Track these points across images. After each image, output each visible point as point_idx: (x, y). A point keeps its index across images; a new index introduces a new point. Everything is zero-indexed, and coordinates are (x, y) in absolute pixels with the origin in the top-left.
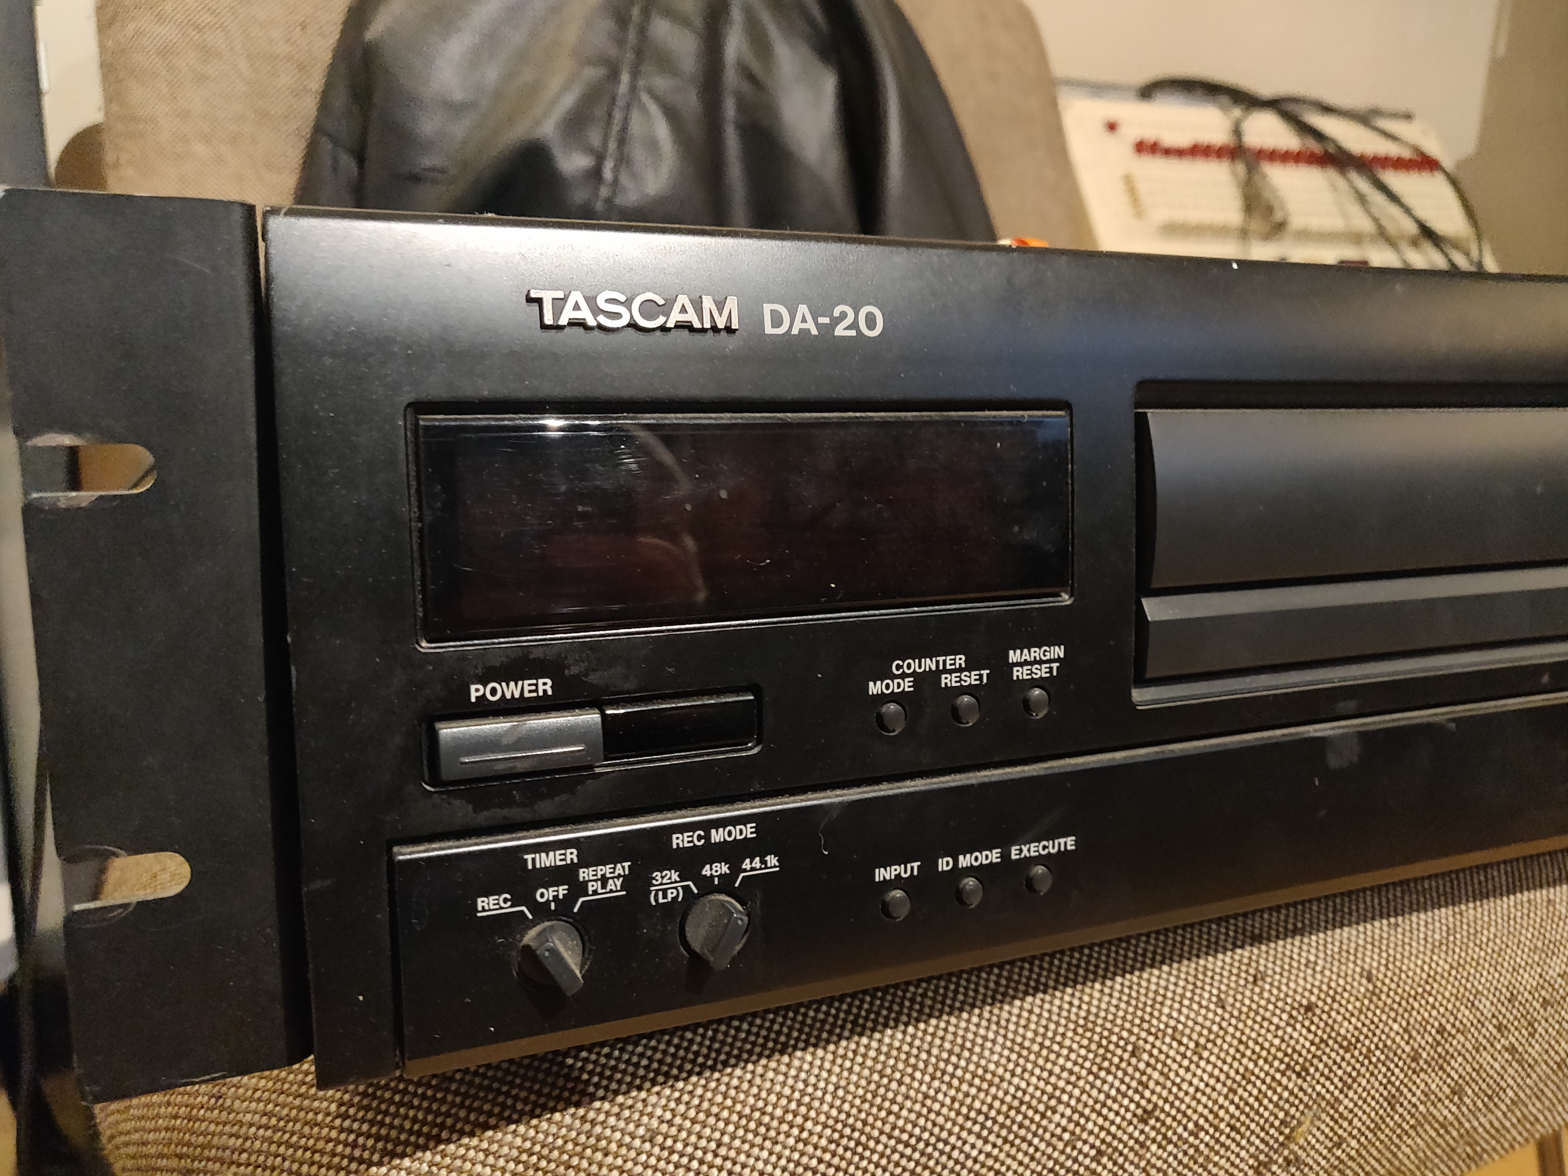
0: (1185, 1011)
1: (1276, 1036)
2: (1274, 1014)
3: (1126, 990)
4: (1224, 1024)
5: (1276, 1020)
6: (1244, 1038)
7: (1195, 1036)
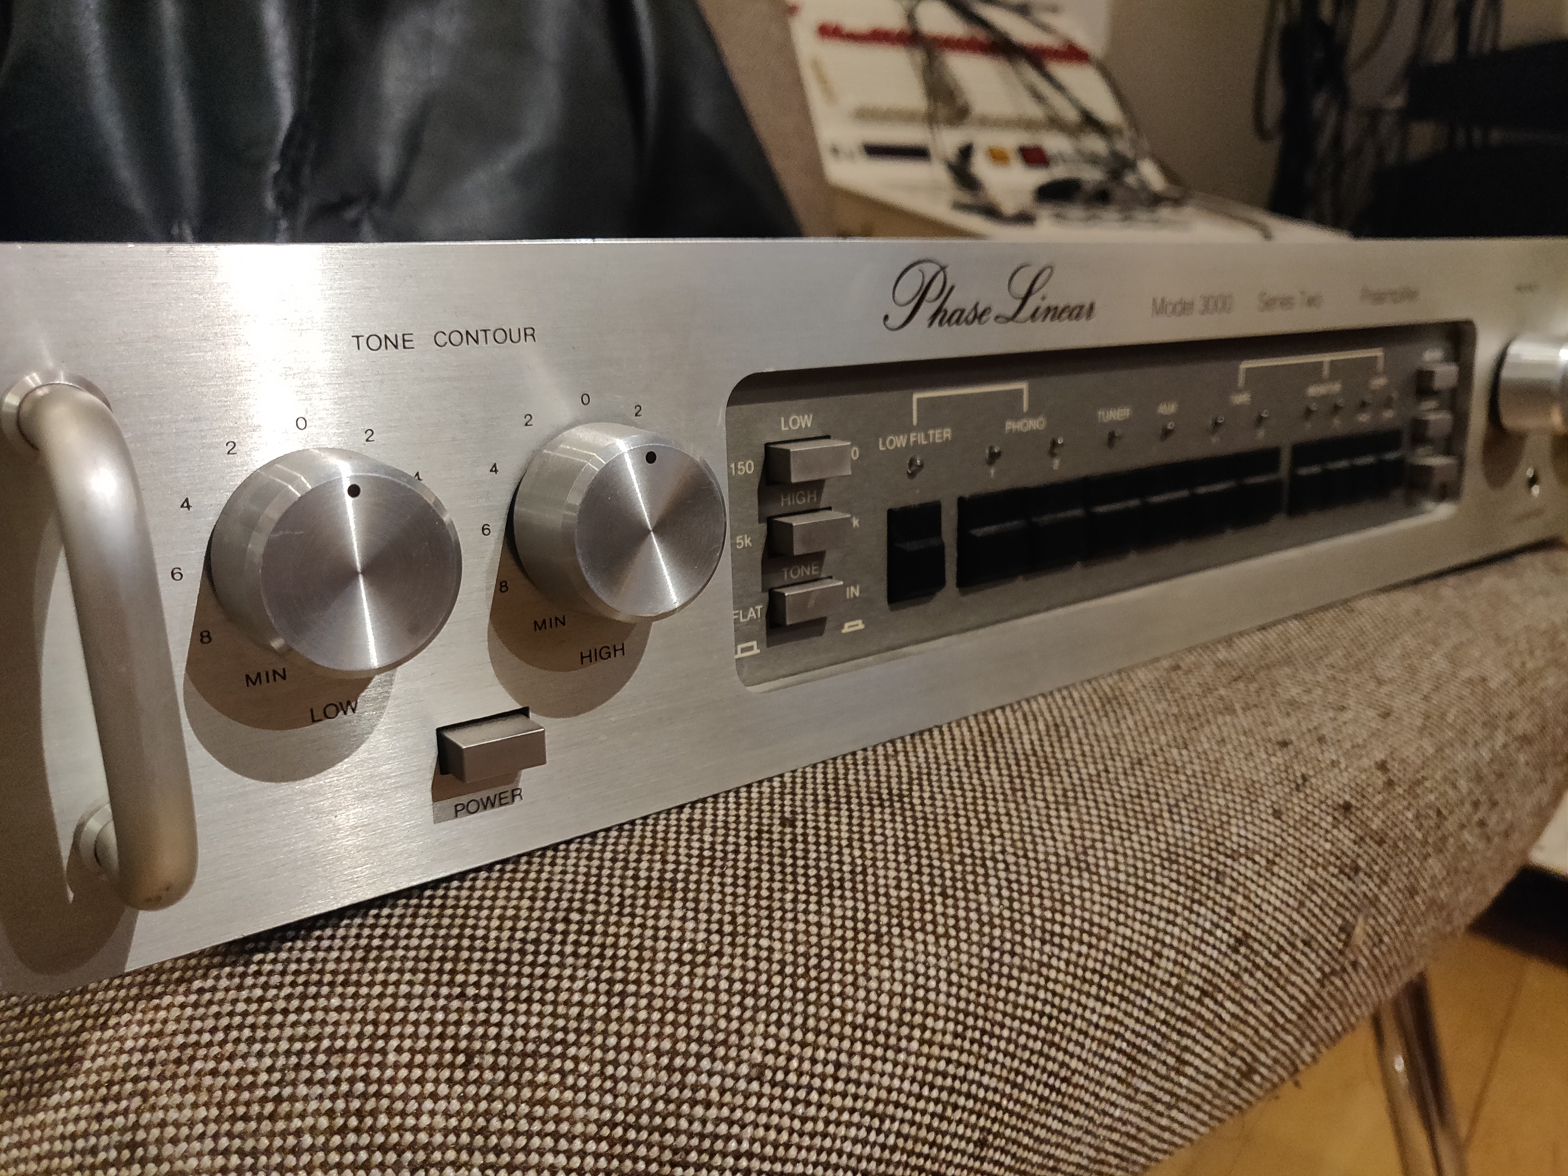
0: (1249, 826)
1: (1327, 841)
2: (1321, 819)
4: (1285, 835)
5: (1323, 824)
6: (1303, 848)
7: (1264, 852)
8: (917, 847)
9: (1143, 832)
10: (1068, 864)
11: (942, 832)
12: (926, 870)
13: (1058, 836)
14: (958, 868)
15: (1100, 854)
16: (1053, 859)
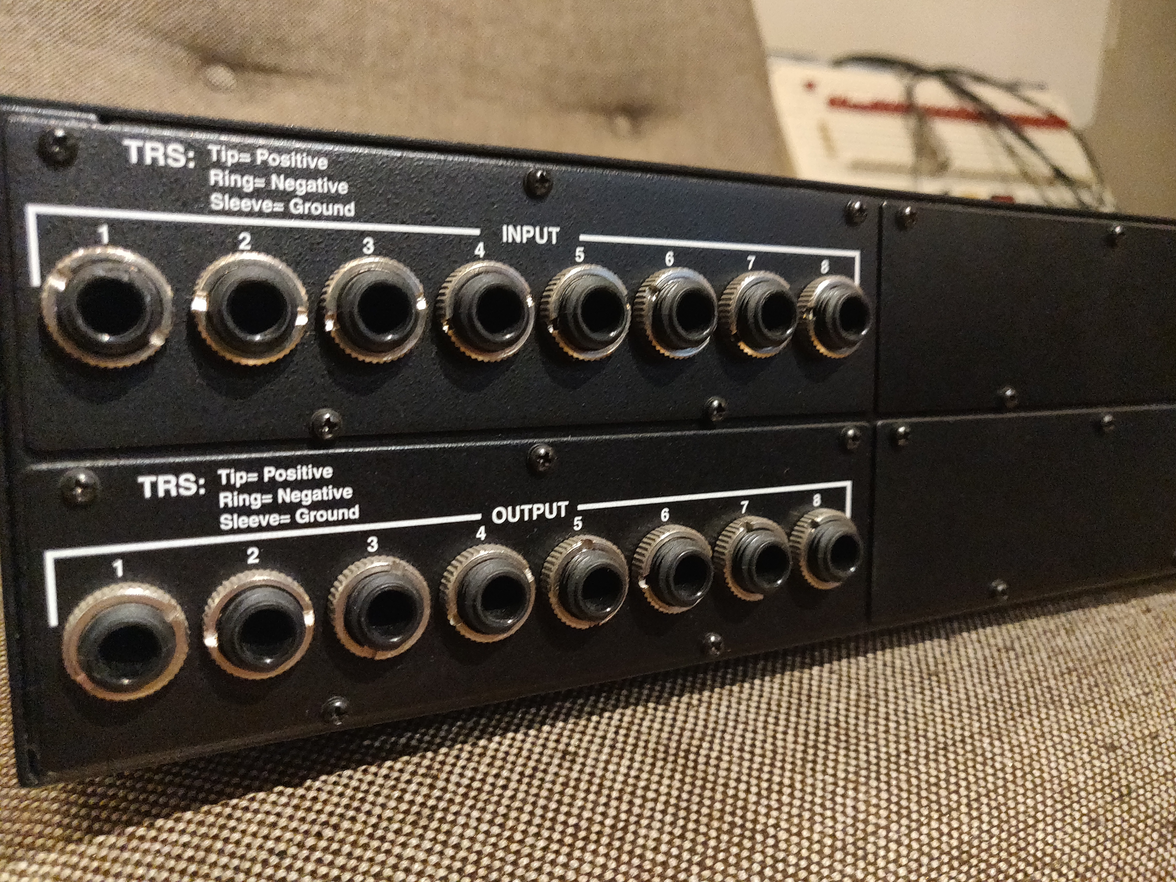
0: (1059, 834)
1: (1150, 859)
2: (1145, 835)
3: (995, 813)
4: (1100, 848)
5: (1148, 841)
6: (1121, 863)
7: (1074, 864)
8: (687, 809)
9: (934, 824)
10: (844, 849)
11: (719, 796)
12: (690, 835)
13: (840, 817)
14: (725, 837)
15: (882, 842)
16: (828, 841)
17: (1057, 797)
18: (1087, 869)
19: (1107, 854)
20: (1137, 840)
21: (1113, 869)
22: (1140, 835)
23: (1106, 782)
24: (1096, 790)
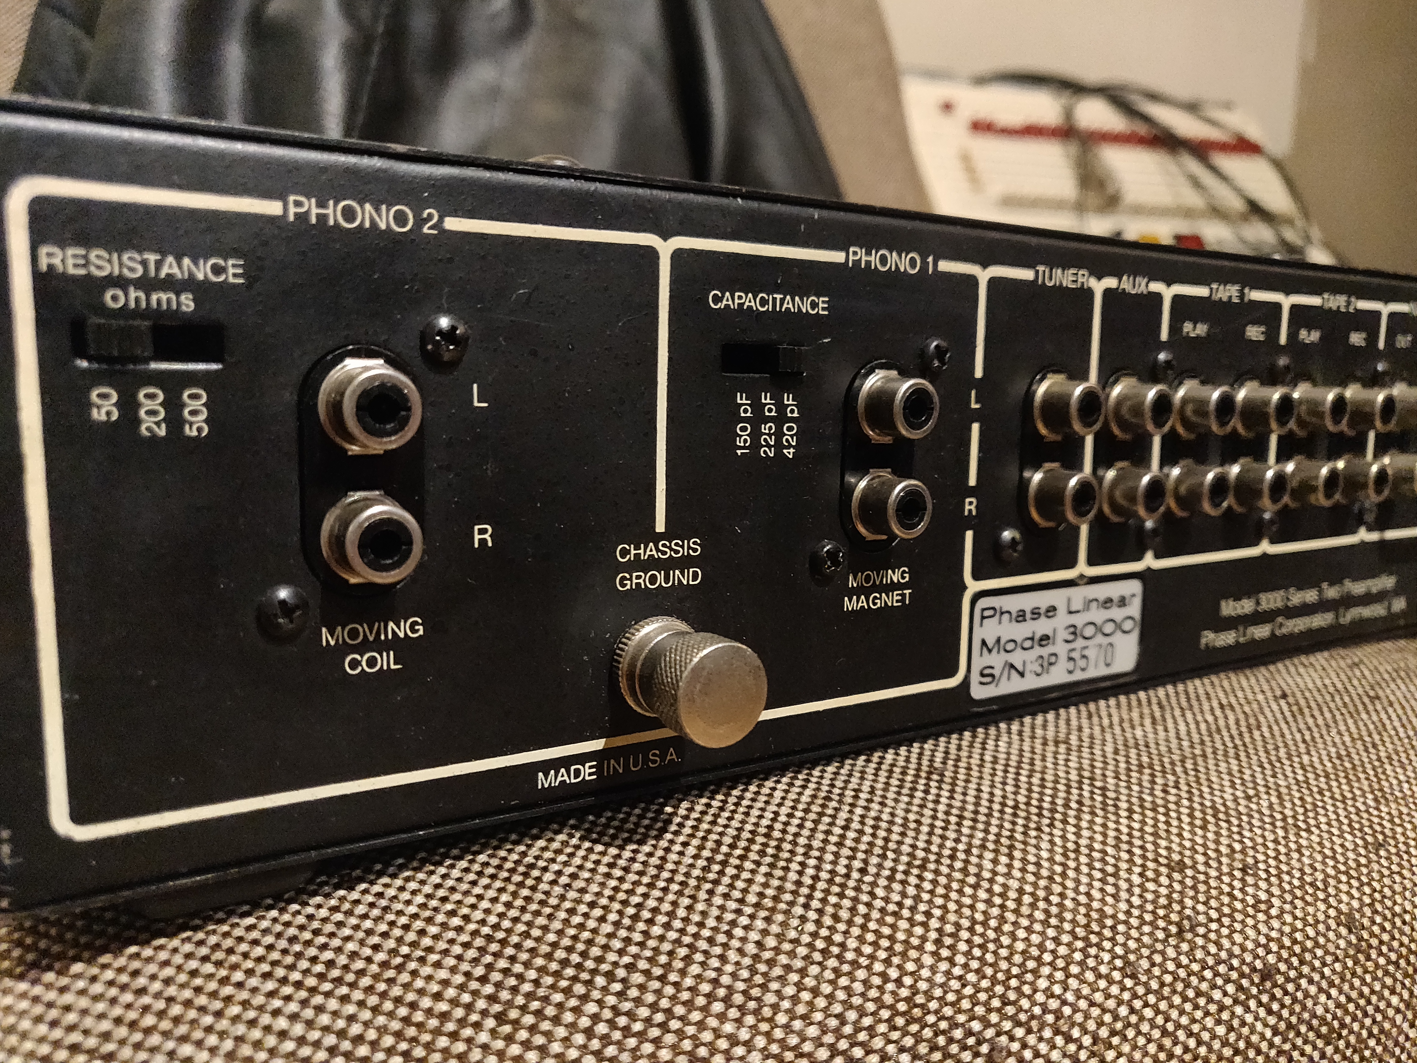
8: (504, 942)
9: (878, 967)
10: (727, 999)
12: (496, 977)
17: (1080, 932)
18: (1113, 1033)
19: (1148, 1013)
20: (1199, 994)
21: (1156, 1034)
22: (1204, 986)
23: (1161, 912)
24: (1143, 922)
